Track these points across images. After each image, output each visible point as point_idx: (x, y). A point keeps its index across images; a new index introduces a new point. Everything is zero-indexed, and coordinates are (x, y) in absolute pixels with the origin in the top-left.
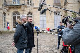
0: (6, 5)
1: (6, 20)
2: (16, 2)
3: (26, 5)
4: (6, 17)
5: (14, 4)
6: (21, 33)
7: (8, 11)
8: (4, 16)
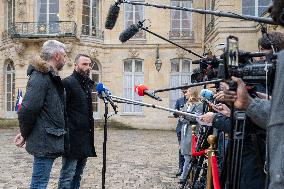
0: (16, 37)
1: (14, 85)
2: (48, 27)
3: (78, 37)
4: (14, 75)
5: (39, 32)
7: (21, 55)
8: (9, 72)
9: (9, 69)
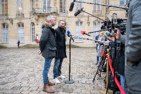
1: (35, 32)
2: (47, 10)
3: (58, 13)
4: (34, 28)
5: (44, 12)
6: (49, 37)
7: (37, 20)
9: (32, 26)
